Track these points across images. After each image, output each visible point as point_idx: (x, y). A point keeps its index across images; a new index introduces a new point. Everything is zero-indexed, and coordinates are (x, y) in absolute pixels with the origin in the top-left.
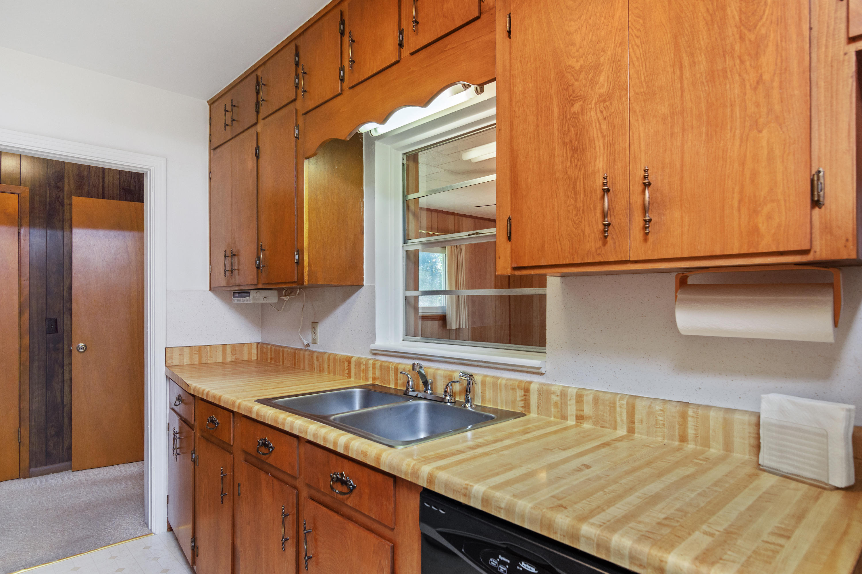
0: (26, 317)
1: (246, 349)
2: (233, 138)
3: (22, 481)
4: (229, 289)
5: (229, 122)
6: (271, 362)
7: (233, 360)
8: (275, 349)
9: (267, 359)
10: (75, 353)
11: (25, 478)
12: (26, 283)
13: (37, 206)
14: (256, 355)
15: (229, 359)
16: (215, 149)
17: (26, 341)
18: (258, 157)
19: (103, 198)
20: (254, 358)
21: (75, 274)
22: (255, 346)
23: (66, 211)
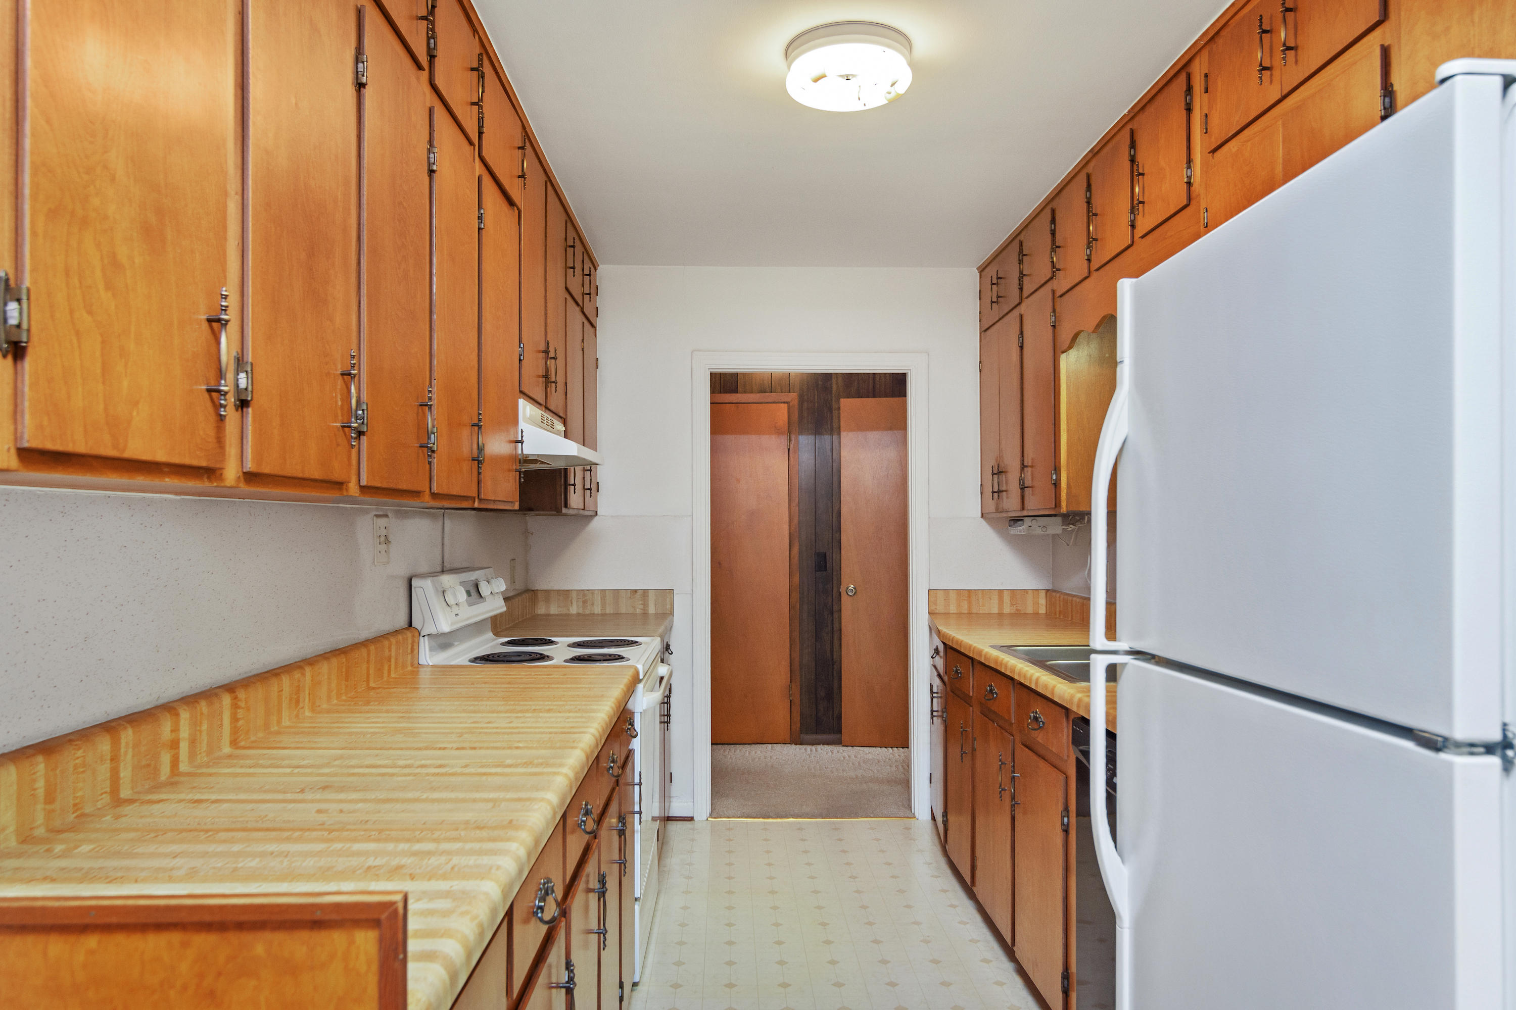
0: (796, 550)
1: (1030, 597)
2: (1000, 319)
3: (793, 746)
4: (999, 515)
5: (995, 299)
6: (1060, 616)
7: (1012, 612)
8: (1064, 599)
9: (1055, 613)
10: (844, 597)
11: (796, 744)
12: (795, 510)
13: (805, 415)
14: (1044, 608)
15: (1007, 609)
16: (986, 330)
17: (797, 579)
18: (1022, 347)
19: (874, 396)
20: (1042, 610)
21: (844, 496)
22: (1043, 594)
23: (834, 417)
